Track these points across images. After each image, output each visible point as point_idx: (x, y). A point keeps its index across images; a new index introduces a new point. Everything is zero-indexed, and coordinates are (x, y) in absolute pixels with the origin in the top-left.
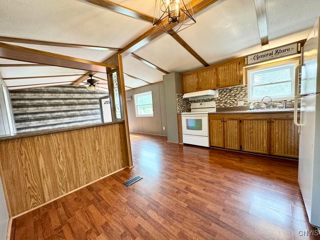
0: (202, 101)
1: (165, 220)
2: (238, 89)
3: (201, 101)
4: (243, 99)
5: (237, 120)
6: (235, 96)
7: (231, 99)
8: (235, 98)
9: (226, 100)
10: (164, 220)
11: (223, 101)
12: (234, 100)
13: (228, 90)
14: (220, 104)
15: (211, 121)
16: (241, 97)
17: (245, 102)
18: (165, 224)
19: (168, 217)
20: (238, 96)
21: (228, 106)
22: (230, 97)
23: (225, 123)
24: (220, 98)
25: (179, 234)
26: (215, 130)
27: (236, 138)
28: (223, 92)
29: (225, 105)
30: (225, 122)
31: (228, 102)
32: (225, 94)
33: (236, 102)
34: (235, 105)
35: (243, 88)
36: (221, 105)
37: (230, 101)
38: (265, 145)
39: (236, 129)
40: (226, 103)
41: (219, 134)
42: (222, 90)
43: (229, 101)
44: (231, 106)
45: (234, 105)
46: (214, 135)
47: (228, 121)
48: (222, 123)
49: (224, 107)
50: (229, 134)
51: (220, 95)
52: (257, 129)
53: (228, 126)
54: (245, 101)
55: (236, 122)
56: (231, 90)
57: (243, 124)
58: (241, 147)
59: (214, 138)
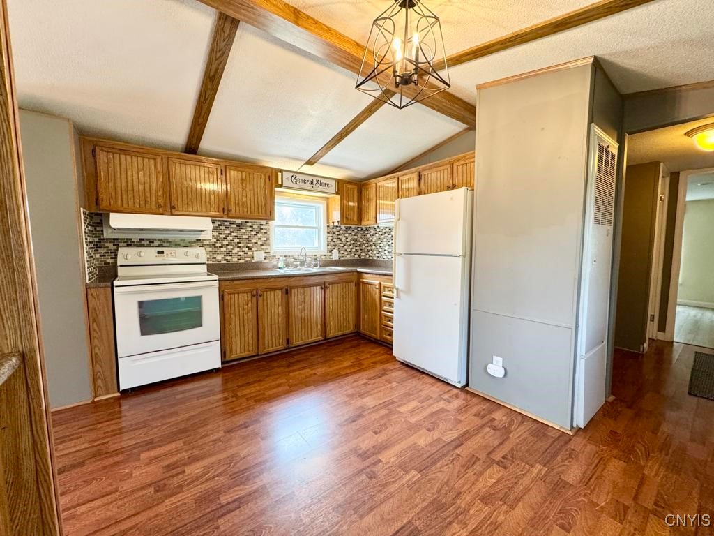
0: (159, 242)
1: (456, 521)
2: (254, 227)
3: (156, 243)
4: (263, 247)
5: (281, 289)
6: (248, 239)
7: (240, 245)
8: (248, 245)
9: (230, 247)
10: (457, 524)
11: (224, 249)
12: (246, 249)
13: (234, 226)
14: (215, 256)
15: (227, 297)
16: (260, 243)
17: (266, 255)
18: (466, 525)
19: (447, 513)
20: (253, 241)
21: (234, 260)
22: (238, 241)
23: (260, 299)
24: (215, 240)
25: (486, 504)
26: (235, 320)
27: (280, 325)
28: (223, 228)
29: (227, 258)
30: (261, 296)
31: (234, 251)
32: (229, 232)
33: (250, 253)
34: (249, 259)
35: (262, 227)
36: (219, 257)
37: (238, 249)
38: (319, 326)
39: (280, 308)
40: (229, 253)
41: (246, 327)
42: (219, 223)
43: (236, 250)
44: (240, 262)
45: (247, 259)
46: (233, 331)
47: (265, 293)
48: (255, 299)
49: (225, 262)
50: (266, 321)
51: (216, 234)
52: (309, 303)
53: (265, 304)
54: (266, 253)
55: (280, 292)
56: (239, 227)
57: (291, 296)
58: (288, 341)
59: (234, 340)
